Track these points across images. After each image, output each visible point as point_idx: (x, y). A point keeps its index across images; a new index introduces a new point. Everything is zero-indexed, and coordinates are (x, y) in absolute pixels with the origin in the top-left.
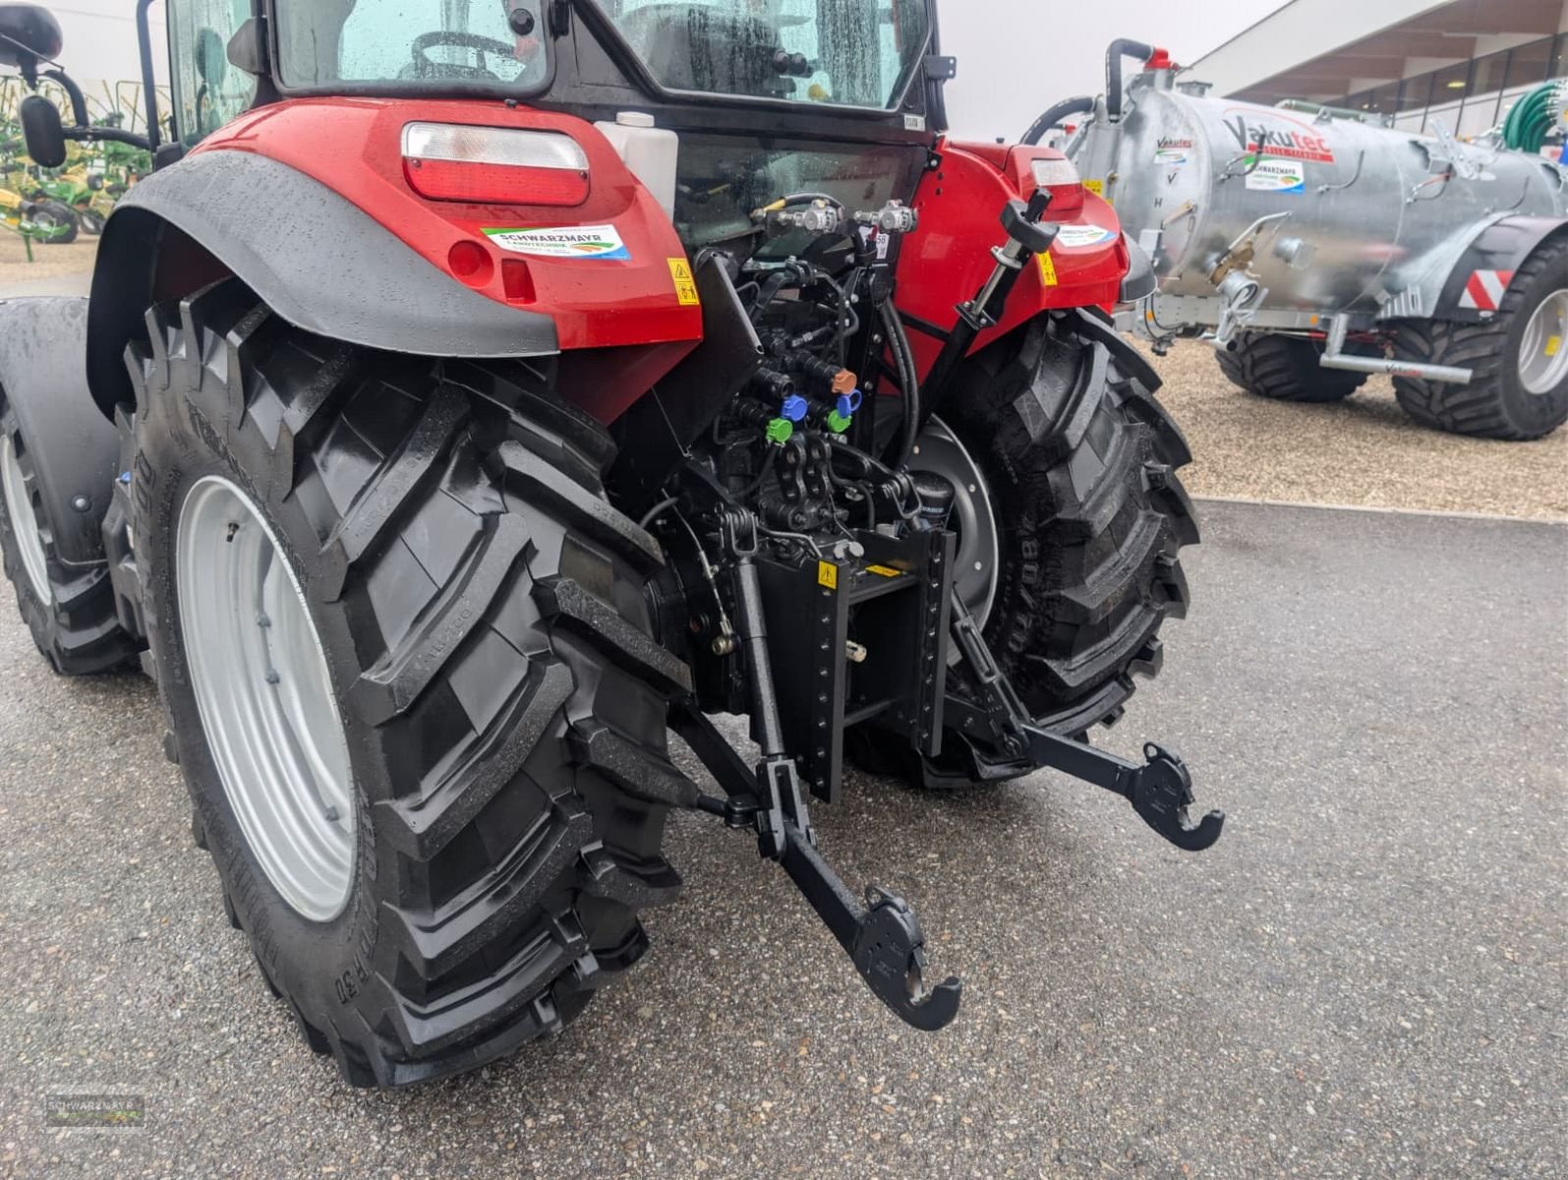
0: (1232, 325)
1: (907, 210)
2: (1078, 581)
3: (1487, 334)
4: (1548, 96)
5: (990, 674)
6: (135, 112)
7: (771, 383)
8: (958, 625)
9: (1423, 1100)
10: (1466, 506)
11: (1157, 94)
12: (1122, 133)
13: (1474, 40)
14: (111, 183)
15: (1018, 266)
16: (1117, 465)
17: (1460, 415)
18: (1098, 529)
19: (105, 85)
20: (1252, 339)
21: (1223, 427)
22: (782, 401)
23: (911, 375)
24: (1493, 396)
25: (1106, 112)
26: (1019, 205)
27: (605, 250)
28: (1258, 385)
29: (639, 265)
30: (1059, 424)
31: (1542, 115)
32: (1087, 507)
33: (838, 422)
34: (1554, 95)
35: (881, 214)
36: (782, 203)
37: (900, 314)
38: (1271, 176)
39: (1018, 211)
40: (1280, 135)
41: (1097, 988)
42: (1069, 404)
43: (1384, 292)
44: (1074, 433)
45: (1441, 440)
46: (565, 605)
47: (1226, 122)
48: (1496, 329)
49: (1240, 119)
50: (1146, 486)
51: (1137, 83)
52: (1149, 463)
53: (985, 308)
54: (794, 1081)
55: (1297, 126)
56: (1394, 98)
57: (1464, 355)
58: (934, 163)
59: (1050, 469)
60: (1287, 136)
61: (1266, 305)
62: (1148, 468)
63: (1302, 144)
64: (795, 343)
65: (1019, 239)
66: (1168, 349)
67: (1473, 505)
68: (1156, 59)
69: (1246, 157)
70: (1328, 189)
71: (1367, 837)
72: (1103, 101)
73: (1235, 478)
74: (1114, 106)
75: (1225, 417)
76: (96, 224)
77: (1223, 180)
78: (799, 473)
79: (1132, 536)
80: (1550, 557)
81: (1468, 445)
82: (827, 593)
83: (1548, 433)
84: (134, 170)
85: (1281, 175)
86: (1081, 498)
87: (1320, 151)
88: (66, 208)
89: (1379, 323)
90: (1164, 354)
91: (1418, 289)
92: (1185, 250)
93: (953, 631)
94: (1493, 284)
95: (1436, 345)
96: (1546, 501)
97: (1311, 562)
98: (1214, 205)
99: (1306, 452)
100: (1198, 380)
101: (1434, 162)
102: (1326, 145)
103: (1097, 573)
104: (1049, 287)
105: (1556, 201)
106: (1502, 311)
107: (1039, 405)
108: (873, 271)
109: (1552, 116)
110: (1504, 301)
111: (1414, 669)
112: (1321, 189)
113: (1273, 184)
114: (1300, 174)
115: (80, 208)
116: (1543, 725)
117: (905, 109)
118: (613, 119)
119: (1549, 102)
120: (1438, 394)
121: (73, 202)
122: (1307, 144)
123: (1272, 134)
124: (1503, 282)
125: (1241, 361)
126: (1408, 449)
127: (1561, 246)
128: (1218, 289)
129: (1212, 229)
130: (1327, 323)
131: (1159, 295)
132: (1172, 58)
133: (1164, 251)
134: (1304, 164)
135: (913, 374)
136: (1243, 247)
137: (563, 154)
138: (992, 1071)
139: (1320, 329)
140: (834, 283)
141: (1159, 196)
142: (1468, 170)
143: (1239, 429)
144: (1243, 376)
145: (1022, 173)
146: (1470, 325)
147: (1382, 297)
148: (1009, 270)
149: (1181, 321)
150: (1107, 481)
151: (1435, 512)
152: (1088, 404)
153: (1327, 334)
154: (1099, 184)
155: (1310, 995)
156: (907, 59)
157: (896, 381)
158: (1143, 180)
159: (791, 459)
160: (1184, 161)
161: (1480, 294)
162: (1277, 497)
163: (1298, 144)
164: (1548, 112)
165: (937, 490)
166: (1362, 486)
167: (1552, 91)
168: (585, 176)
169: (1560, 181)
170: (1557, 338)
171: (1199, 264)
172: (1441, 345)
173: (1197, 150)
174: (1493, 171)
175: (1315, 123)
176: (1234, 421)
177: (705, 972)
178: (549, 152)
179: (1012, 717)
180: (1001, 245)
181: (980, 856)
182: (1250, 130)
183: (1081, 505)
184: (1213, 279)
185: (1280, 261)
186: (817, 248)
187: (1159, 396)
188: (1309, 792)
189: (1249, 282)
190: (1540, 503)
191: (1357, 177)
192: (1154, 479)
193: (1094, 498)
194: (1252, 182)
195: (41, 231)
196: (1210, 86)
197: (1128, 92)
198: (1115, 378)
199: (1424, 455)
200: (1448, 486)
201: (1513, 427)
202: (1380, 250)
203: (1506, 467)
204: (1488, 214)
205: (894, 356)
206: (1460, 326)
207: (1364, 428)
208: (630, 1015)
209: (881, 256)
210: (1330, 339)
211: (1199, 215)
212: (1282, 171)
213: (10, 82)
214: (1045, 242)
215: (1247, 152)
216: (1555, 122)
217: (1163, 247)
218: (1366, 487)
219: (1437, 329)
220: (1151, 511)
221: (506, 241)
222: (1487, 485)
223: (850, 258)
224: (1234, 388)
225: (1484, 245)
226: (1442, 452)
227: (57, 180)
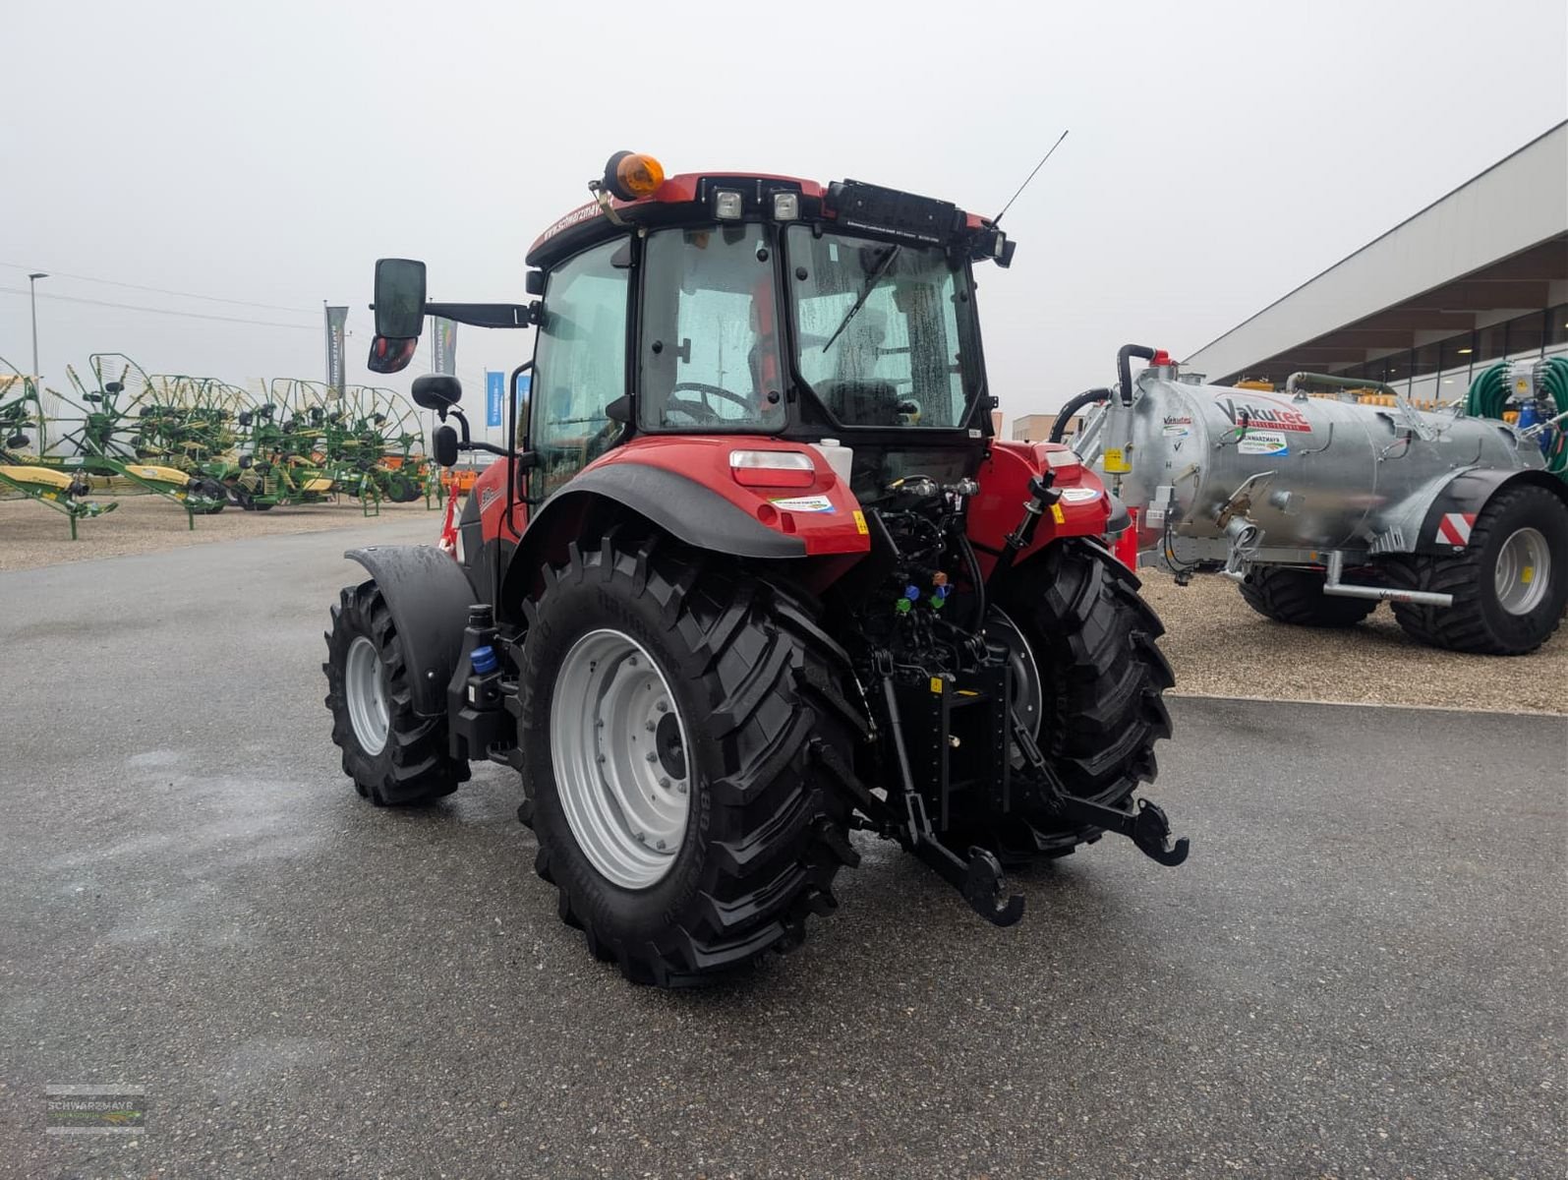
0: (1238, 560)
1: (973, 483)
2: (1093, 706)
3: (1464, 565)
4: (1502, 372)
5: (1039, 761)
6: (286, 405)
7: (898, 578)
8: (1016, 729)
9: (1326, 1013)
10: (1447, 703)
11: (1161, 384)
12: (1134, 415)
13: (1474, 315)
14: (259, 462)
15: (1040, 512)
16: (1112, 632)
17: (1452, 635)
18: (1102, 670)
19: (263, 383)
20: (1268, 573)
21: (1247, 647)
22: (905, 589)
23: (980, 578)
24: (1477, 617)
25: (1120, 399)
26: (1039, 478)
27: (823, 508)
28: (1279, 613)
29: (840, 515)
30: (1074, 605)
31: (1498, 387)
32: (1094, 657)
33: (937, 602)
34: (1506, 372)
35: (959, 486)
36: (902, 481)
37: (970, 542)
38: (1256, 444)
39: (1038, 483)
40: (1263, 412)
41: (1118, 963)
42: (1079, 595)
43: (1371, 532)
44: (1083, 612)
45: (1437, 656)
46: (810, 679)
47: (1219, 404)
48: (1469, 560)
49: (1229, 402)
50: (1133, 646)
51: (1144, 375)
52: (1134, 632)
53: (1022, 537)
54: (928, 999)
55: (1279, 405)
56: (1409, 364)
57: (1447, 583)
58: (987, 455)
59: (1070, 634)
60: (1270, 412)
61: (1267, 543)
62: (1133, 635)
63: (1283, 418)
64: (910, 558)
65: (1039, 497)
66: (1189, 581)
67: (1455, 702)
68: (1156, 358)
69: (1237, 429)
70: (1308, 453)
71: (1316, 896)
72: (1118, 390)
73: (1252, 684)
74: (1126, 393)
75: (1249, 639)
76: (239, 497)
77: (1219, 447)
78: (915, 632)
79: (1125, 677)
80: (1508, 736)
81: (1460, 660)
82: (936, 697)
83: (1535, 648)
84: (279, 451)
85: (1267, 443)
86: (1090, 652)
87: (1299, 424)
88: (217, 484)
89: (1372, 558)
90: (1186, 584)
91: (1400, 530)
92: (1194, 501)
93: (1013, 732)
94: (1461, 525)
95: (1422, 574)
96: (1518, 699)
97: (1306, 740)
98: (1214, 467)
99: (1317, 665)
100: (1229, 611)
101: (1398, 429)
102: (1303, 419)
103: (1105, 700)
104: (1060, 524)
105: (1513, 456)
106: (1471, 547)
107: (1060, 596)
108: (954, 517)
109: (1508, 388)
110: (1471, 537)
111: (1374, 806)
112: (1302, 452)
113: (1261, 450)
114: (1282, 440)
115: (229, 483)
116: (1466, 839)
117: (970, 426)
118: (818, 442)
119: (1503, 377)
120: (1430, 615)
121: (223, 479)
122: (1287, 418)
123: (1257, 411)
124: (1468, 522)
125: (1261, 593)
126: (1408, 663)
127: (1516, 492)
128: (1224, 532)
129: (1213, 485)
130: (1325, 558)
131: (1176, 537)
132: (1171, 357)
133: (1177, 502)
134: (1286, 434)
135: (980, 577)
136: (1241, 498)
137: (802, 463)
138: (1051, 997)
139: (1321, 563)
140: (932, 524)
141: (1169, 461)
142: (1429, 435)
143: (1261, 648)
144: (1265, 605)
145: (1040, 460)
146: (1448, 558)
147: (1370, 536)
148: (1034, 514)
149: (1197, 558)
150: (1106, 641)
151: (1422, 706)
152: (1090, 595)
153: (1326, 567)
154: (1119, 453)
155: (1260, 968)
156: (969, 400)
157: (971, 583)
158: (1155, 448)
159: (910, 623)
160: (1186, 434)
161: (1452, 533)
162: (1286, 696)
163: (1280, 419)
164: (1504, 385)
165: (998, 647)
166: (1361, 689)
167: (1504, 369)
168: (812, 472)
169: (1515, 441)
170: (1530, 569)
171: (1207, 512)
172: (1426, 575)
173: (1196, 426)
174: (1449, 436)
175: (1294, 402)
176: (1257, 643)
177: (863, 953)
178: (794, 462)
179: (1054, 788)
180: (1029, 501)
181: (1041, 901)
182: (1238, 409)
183: (1091, 656)
184: (1219, 524)
185: (1275, 509)
186: (923, 504)
187: (1140, 592)
188: (1278, 872)
189: (1249, 526)
190: (1514, 700)
191: (1328, 446)
192: (1137, 641)
193: (1098, 652)
194: (1243, 448)
195: (205, 504)
196: (1204, 376)
197: (1137, 383)
198: (1108, 579)
199: (1421, 667)
200: (1437, 689)
201: (1499, 643)
202: (1365, 499)
203: (1491, 675)
204: (1453, 469)
205: (968, 566)
206: (1439, 559)
207: (1372, 647)
208: (820, 971)
209: (958, 509)
210: (1330, 572)
211: (1202, 474)
212: (1268, 440)
213: (181, 380)
214: (1055, 499)
215: (1237, 426)
216: (1510, 394)
217: (1176, 499)
218: (1364, 690)
219: (1421, 562)
220: (1137, 661)
221: (782, 504)
222: (1471, 689)
223: (940, 510)
224: (1259, 617)
225: (1456, 493)
226: (1438, 664)
227: (210, 460)
